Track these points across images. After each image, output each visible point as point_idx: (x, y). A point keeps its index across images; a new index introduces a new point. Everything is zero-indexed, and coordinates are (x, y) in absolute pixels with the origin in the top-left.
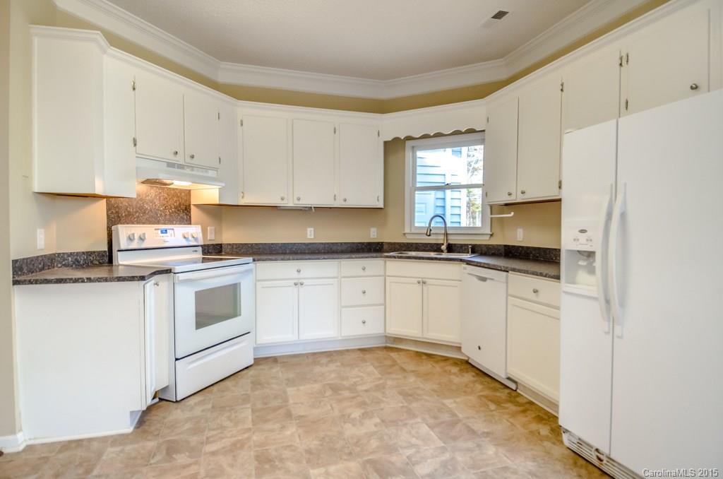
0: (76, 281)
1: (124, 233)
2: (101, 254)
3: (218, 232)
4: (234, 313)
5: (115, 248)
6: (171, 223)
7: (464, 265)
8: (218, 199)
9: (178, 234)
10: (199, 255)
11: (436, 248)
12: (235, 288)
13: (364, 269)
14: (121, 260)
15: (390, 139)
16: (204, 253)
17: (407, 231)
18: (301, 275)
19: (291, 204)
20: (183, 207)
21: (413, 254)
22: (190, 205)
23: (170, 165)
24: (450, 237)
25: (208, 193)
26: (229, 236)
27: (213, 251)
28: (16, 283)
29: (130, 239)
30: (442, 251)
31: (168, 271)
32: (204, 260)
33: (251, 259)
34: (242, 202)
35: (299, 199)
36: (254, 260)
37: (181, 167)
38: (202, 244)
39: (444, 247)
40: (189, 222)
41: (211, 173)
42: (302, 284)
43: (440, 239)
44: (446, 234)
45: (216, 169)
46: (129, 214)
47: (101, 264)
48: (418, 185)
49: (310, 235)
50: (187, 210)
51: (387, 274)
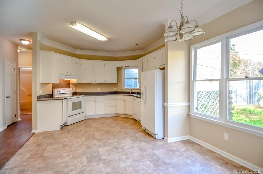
0: (50, 100)
1: (56, 90)
2: (51, 95)
3: (76, 90)
4: (80, 107)
5: (54, 94)
6: (65, 88)
7: (132, 97)
8: (76, 82)
9: (67, 90)
10: (72, 95)
11: (129, 93)
12: (80, 102)
13: (111, 98)
14: (55, 96)
15: (118, 67)
16: (73, 95)
17: (123, 89)
18: (96, 99)
19: (94, 83)
20: (68, 84)
21: (124, 94)
22: (69, 83)
23: (66, 75)
24: (132, 90)
25: (74, 81)
26: (79, 90)
27: (75, 94)
28: (38, 100)
29: (57, 92)
30: (130, 94)
31: (66, 98)
32: (73, 96)
33: (84, 96)
34: (82, 83)
35: (96, 82)
36: (85, 96)
37: (68, 75)
38: (72, 92)
39: (130, 93)
40: (69, 87)
41: (75, 76)
42: (96, 101)
43: (130, 91)
44: (131, 90)
45: (76, 75)
46: (57, 86)
47: (51, 97)
48: (125, 78)
49: (99, 90)
50: (69, 84)
51: (117, 99)
